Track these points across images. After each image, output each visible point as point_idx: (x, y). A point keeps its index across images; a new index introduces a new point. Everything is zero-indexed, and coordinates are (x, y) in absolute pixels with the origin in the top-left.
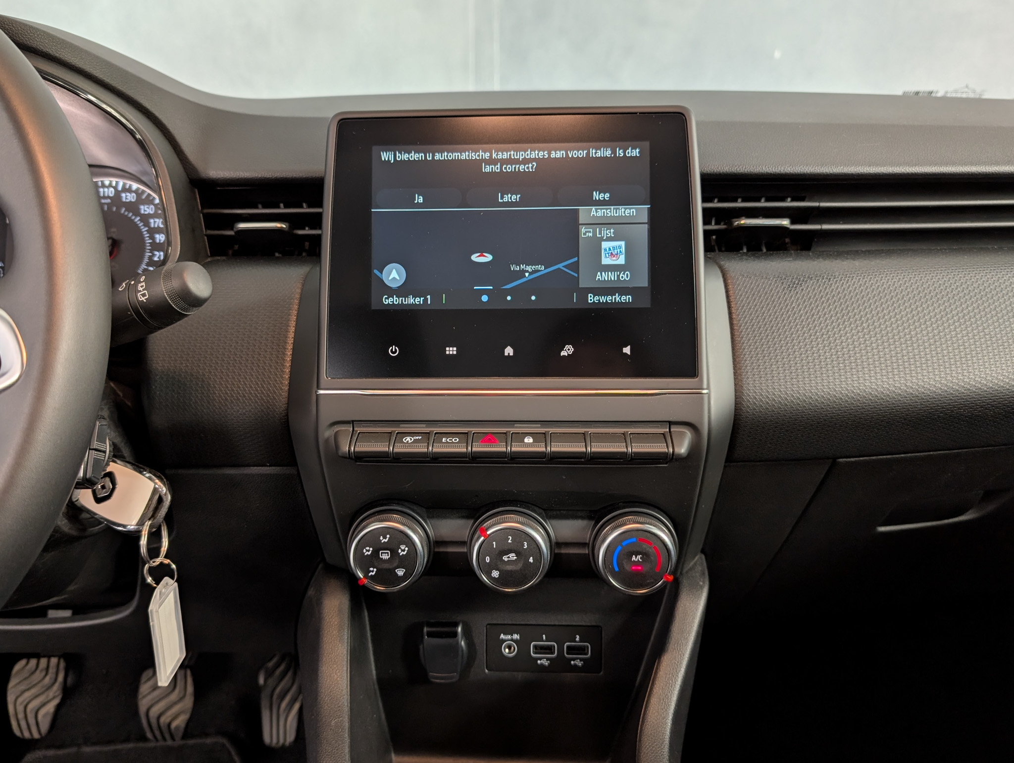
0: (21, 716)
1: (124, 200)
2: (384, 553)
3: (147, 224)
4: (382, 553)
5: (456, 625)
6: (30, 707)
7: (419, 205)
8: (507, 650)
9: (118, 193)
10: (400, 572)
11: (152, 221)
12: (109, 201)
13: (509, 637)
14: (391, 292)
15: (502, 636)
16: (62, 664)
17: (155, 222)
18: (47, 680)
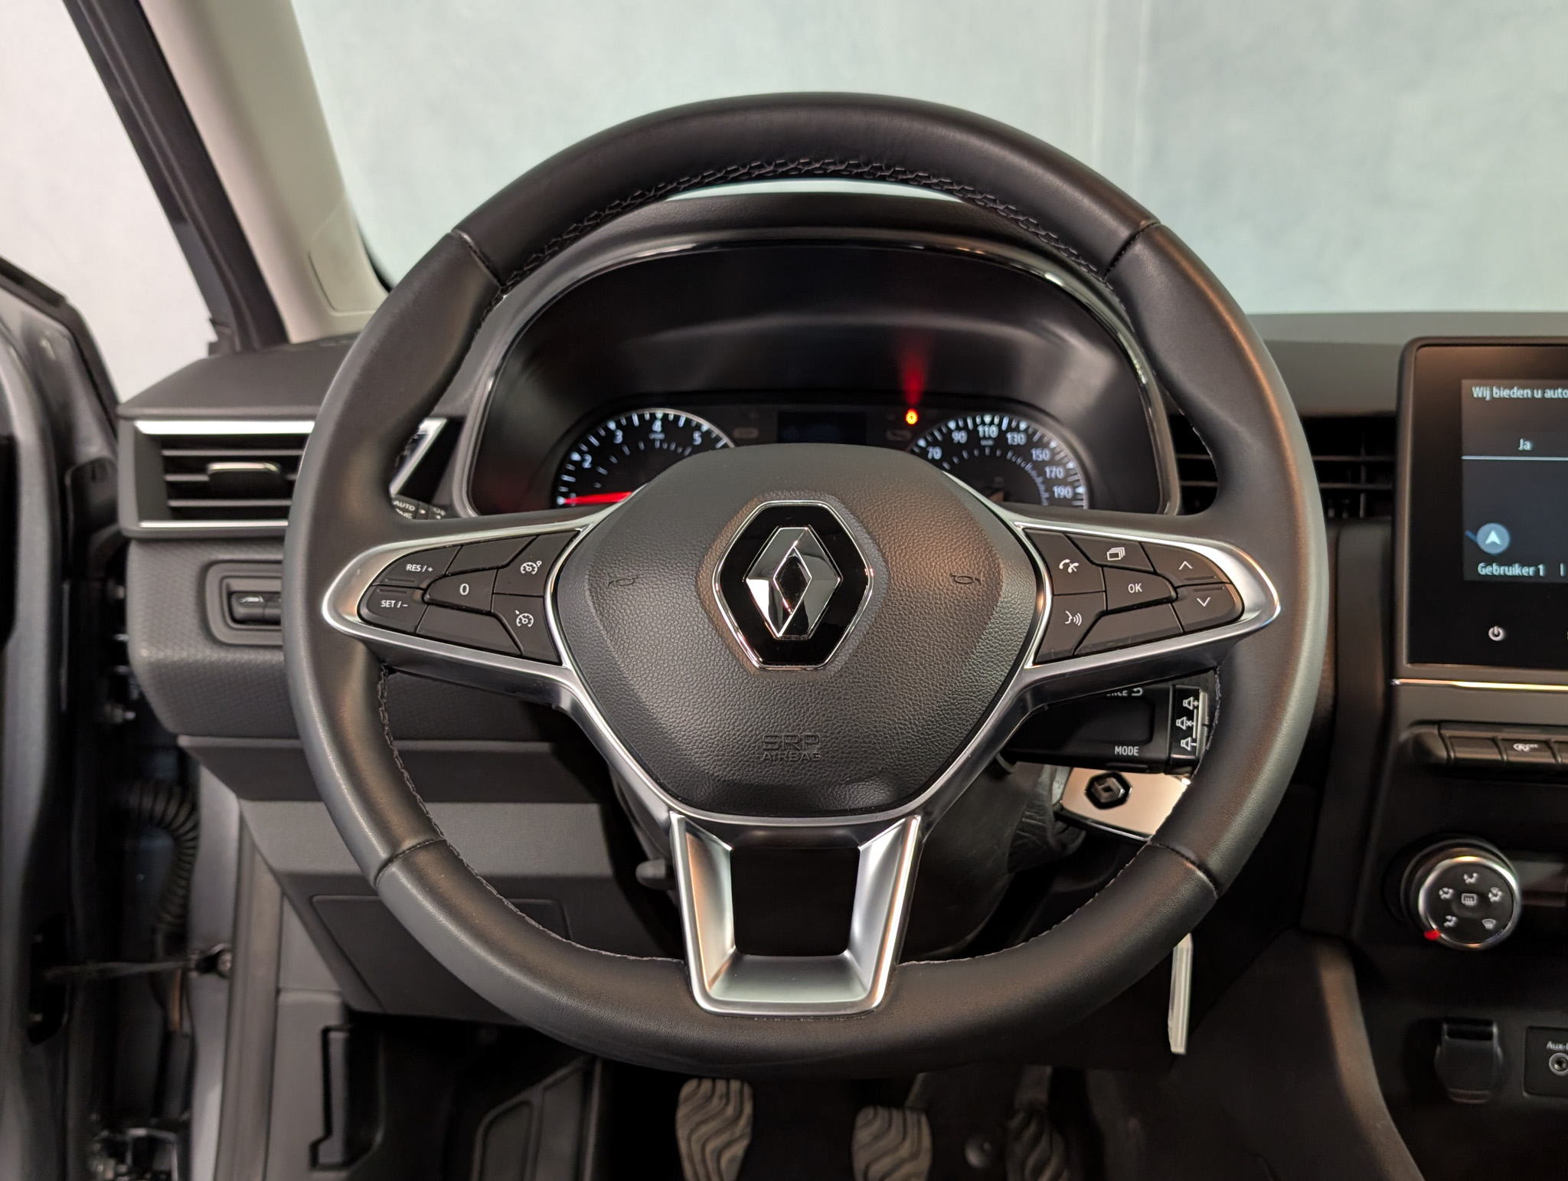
0: (697, 1158)
1: (1010, 441)
2: (1467, 897)
3: (1042, 473)
4: (1465, 898)
5: (1490, 1024)
6: (711, 1146)
7: (1525, 453)
8: (1556, 1066)
9: (1002, 434)
10: (1489, 924)
11: (1048, 470)
12: (990, 443)
13: (1561, 1047)
14: (1490, 559)
15: (1550, 1045)
16: (747, 1091)
17: (1051, 471)
18: (730, 1111)
